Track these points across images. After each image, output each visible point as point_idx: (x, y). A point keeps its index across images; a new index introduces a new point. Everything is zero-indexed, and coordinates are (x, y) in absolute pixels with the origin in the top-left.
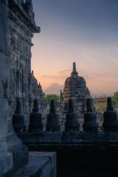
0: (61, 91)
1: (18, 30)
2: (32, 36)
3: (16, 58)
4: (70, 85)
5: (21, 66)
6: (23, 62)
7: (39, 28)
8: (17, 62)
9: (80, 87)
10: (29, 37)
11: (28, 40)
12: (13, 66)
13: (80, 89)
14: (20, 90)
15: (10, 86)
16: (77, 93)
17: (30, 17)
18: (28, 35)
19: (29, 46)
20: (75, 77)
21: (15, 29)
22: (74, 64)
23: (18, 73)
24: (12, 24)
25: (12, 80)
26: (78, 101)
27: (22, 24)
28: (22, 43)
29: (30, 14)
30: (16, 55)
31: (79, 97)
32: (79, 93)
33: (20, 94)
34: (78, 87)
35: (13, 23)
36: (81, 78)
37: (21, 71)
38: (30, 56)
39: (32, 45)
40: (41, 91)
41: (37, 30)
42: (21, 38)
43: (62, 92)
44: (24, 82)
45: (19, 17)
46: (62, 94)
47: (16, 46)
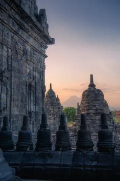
0: (78, 103)
1: (31, 41)
2: (46, 47)
3: (28, 70)
4: (87, 97)
5: (34, 78)
6: (36, 74)
7: (53, 39)
8: (29, 74)
9: (98, 100)
10: (43, 49)
11: (41, 52)
12: (25, 79)
13: (98, 102)
14: (32, 104)
15: (22, 99)
16: (95, 106)
17: (44, 28)
18: (42, 46)
19: (42, 58)
20: (92, 89)
21: (28, 40)
22: (92, 76)
23: (30, 86)
24: (25, 36)
25: (23, 93)
26: (96, 114)
27: (35, 35)
28: (36, 55)
29: (44, 25)
30: (28, 67)
31: (96, 110)
32: (97, 106)
33: (33, 108)
34: (96, 100)
35: (26, 34)
36: (99, 91)
37: (33, 84)
38: (44, 67)
39: (46, 57)
40: (59, 104)
41: (52, 42)
42: (34, 49)
43: (80, 105)
44: (37, 95)
45: (31, 28)
46: (79, 107)
47: (29, 58)
